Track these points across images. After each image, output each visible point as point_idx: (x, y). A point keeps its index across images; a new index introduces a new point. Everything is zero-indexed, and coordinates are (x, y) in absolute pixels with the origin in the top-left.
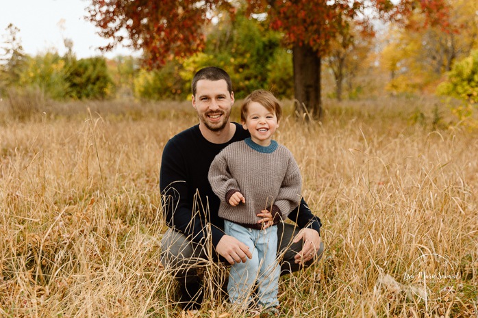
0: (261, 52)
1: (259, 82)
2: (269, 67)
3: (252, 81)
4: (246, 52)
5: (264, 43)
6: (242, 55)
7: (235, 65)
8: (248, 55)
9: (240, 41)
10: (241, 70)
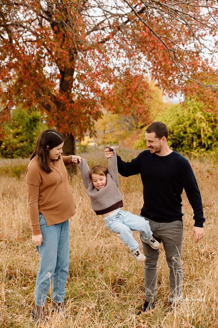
0: (29, 125)
1: (29, 143)
2: (34, 134)
3: (25, 143)
4: (19, 125)
5: (30, 118)
6: (17, 127)
7: (13, 134)
8: (21, 127)
9: (15, 118)
10: (17, 136)
